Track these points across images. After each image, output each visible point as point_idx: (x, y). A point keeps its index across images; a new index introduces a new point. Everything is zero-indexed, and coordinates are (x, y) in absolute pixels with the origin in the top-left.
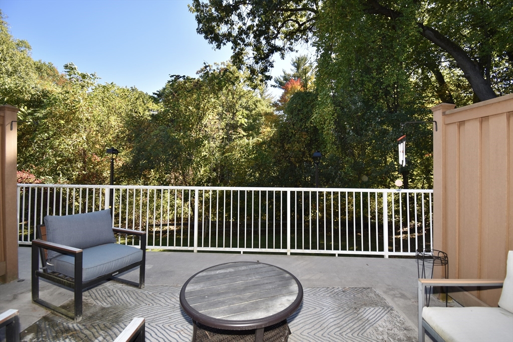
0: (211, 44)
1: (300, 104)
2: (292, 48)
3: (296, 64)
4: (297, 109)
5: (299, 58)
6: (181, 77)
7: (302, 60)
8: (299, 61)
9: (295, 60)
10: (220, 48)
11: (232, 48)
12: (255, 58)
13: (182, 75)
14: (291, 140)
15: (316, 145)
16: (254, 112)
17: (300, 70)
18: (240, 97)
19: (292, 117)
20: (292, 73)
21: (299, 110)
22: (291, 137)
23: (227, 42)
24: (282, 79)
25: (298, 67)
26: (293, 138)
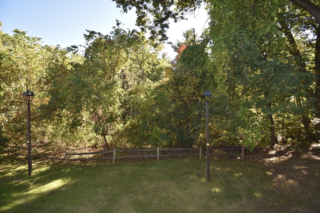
0: (119, 8)
1: (191, 55)
2: (183, 17)
3: (186, 35)
4: (189, 59)
5: (187, 31)
6: (96, 33)
7: (190, 32)
8: (188, 33)
9: (185, 33)
10: (126, 12)
11: (136, 12)
12: (155, 22)
13: (97, 32)
14: (184, 83)
15: (204, 87)
16: (157, 67)
17: (189, 39)
18: (148, 57)
19: (185, 65)
20: (183, 42)
21: (190, 60)
22: (184, 81)
23: (132, 7)
24: (176, 46)
25: (187, 37)
26: (185, 82)
